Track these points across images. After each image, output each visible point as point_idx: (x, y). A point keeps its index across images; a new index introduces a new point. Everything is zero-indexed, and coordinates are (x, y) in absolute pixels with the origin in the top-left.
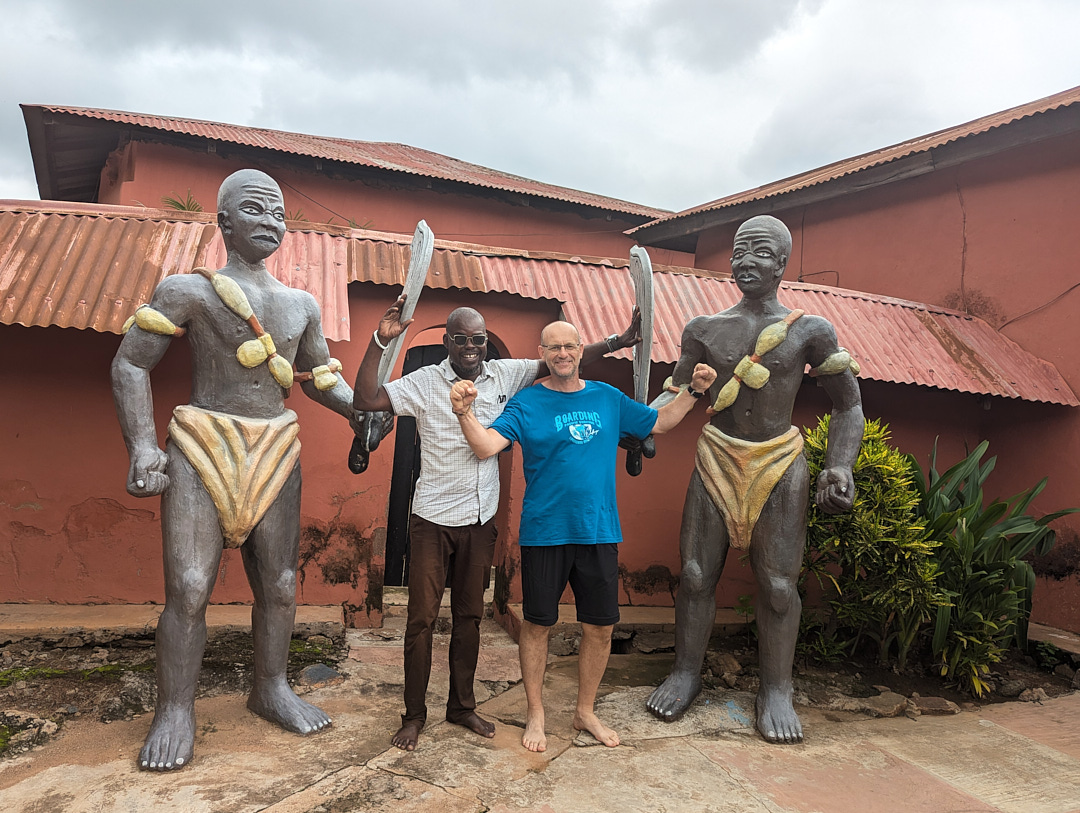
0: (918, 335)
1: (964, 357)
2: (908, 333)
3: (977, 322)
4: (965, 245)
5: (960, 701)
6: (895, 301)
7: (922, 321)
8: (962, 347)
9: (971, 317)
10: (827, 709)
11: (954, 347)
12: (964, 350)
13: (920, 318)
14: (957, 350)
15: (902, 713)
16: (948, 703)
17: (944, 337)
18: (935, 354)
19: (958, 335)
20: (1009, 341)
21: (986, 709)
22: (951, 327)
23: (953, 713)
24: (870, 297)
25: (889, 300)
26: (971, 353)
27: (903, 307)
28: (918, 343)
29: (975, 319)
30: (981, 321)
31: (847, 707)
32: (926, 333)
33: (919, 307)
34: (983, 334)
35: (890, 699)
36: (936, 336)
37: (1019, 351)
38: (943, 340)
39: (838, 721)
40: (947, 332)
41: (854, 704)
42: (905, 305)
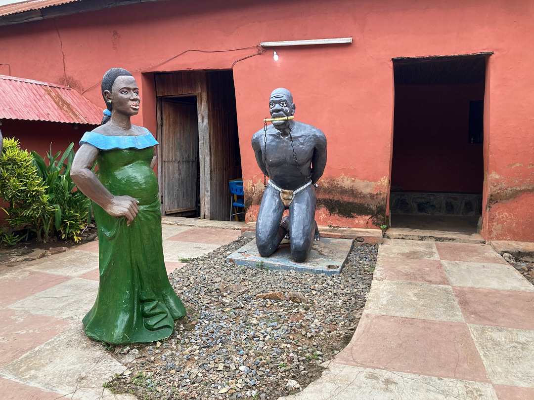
0: (43, 98)
1: (65, 108)
2: (38, 97)
3: (73, 91)
4: (64, 56)
5: (69, 246)
6: (32, 81)
7: (46, 91)
8: (64, 102)
9: (70, 88)
10: (9, 263)
11: (60, 103)
12: (65, 103)
13: (45, 90)
14: (62, 104)
15: (43, 256)
16: (64, 248)
17: (56, 98)
18: (51, 106)
19: (63, 97)
20: (86, 100)
21: (80, 247)
22: (60, 93)
23: (65, 251)
24: (18, 79)
25: (28, 81)
26: (68, 105)
27: (36, 84)
28: (42, 101)
29: (72, 90)
30: (75, 91)
31: (18, 260)
32: (47, 97)
33: (44, 84)
34: (75, 96)
35: (38, 252)
36: (52, 98)
37: (90, 104)
38: (56, 99)
39: (13, 266)
40: (58, 96)
41: (22, 258)
42: (37, 83)
